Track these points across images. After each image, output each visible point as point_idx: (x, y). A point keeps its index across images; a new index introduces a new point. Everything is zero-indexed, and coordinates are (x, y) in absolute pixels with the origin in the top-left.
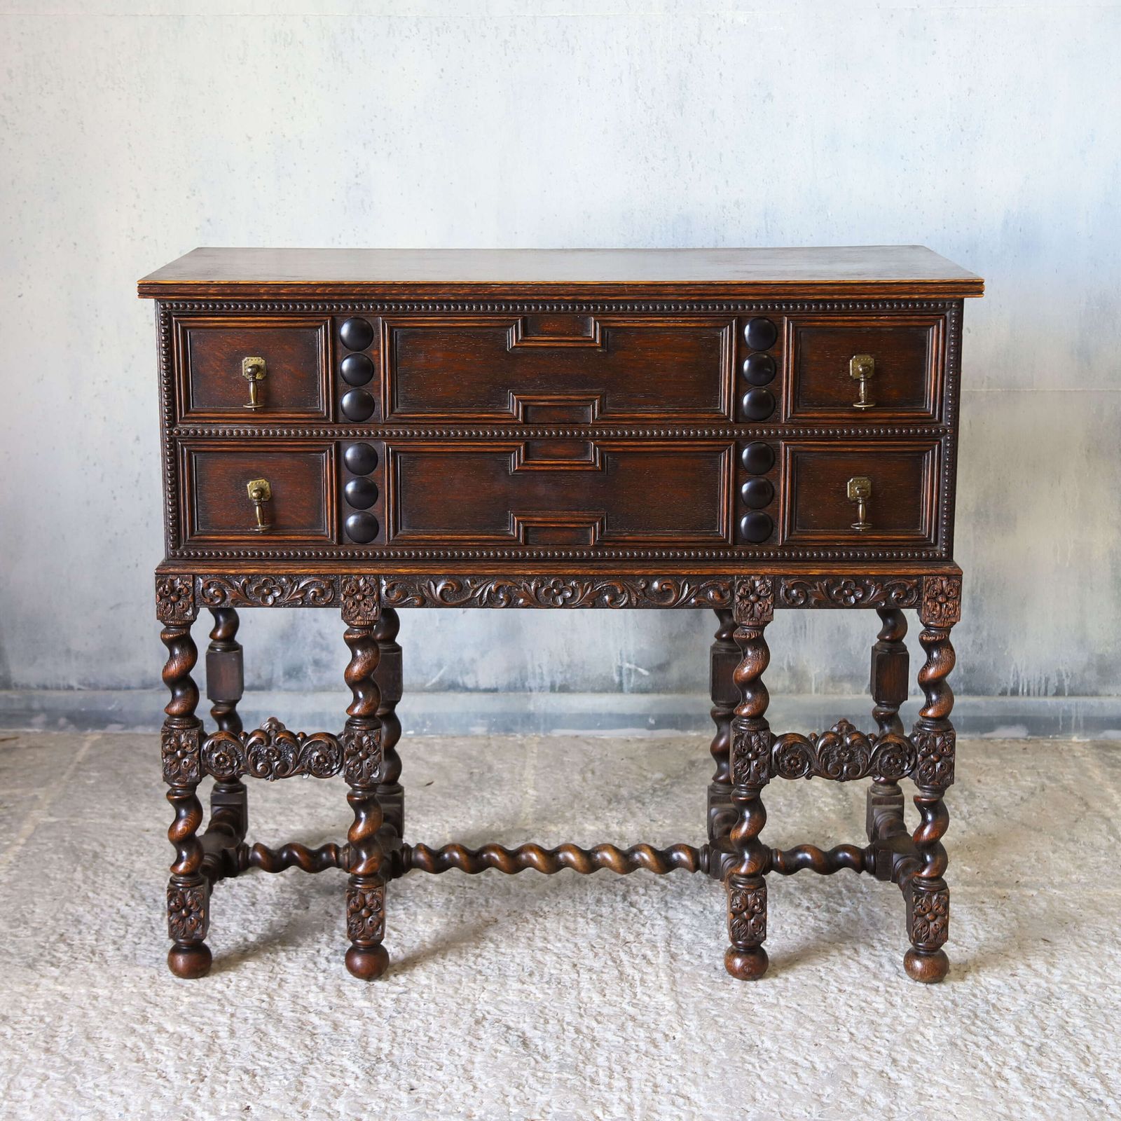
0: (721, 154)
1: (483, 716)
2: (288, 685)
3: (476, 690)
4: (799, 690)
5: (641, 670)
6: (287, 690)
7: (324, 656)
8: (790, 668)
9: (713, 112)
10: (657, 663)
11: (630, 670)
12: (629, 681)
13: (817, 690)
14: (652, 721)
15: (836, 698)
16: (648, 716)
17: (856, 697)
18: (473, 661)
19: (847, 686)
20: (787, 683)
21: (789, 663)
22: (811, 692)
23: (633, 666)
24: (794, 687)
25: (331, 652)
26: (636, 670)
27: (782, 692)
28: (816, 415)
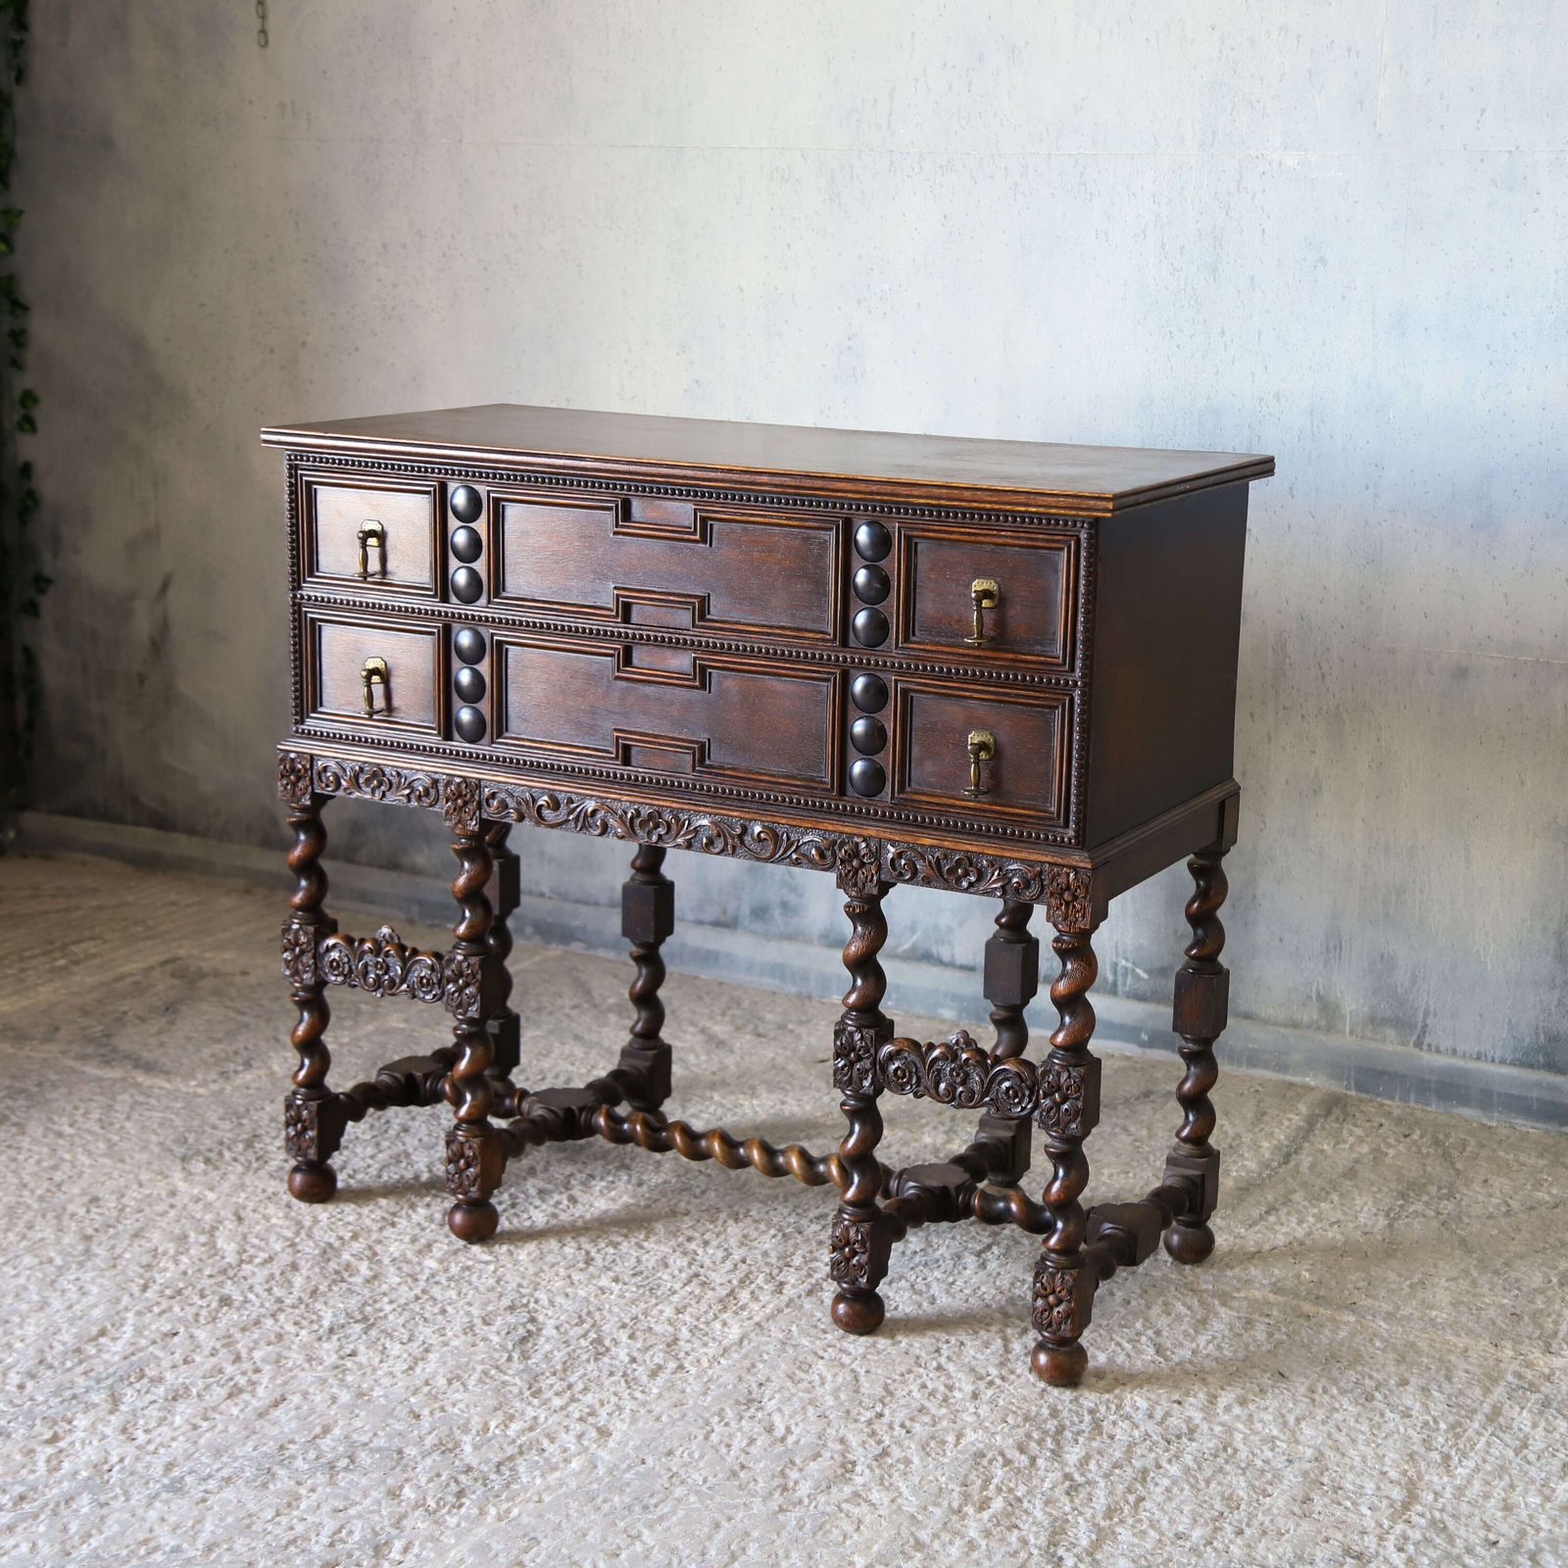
0: (1260, 332)
1: (955, 997)
2: (753, 927)
3: (951, 965)
4: (1330, 1029)
5: (1138, 970)
6: (753, 932)
7: (792, 898)
8: (1319, 996)
9: (1252, 278)
10: (1157, 964)
11: (1126, 968)
12: (1125, 984)
13: (1351, 1032)
14: (1145, 1037)
15: (1373, 1045)
16: (1141, 1029)
17: (1399, 1048)
18: (950, 929)
19: (1391, 1033)
20: (1315, 1017)
21: (1318, 991)
22: (1344, 1033)
23: (1129, 965)
24: (1323, 1023)
25: (800, 896)
26: (1133, 971)
27: (1309, 1027)
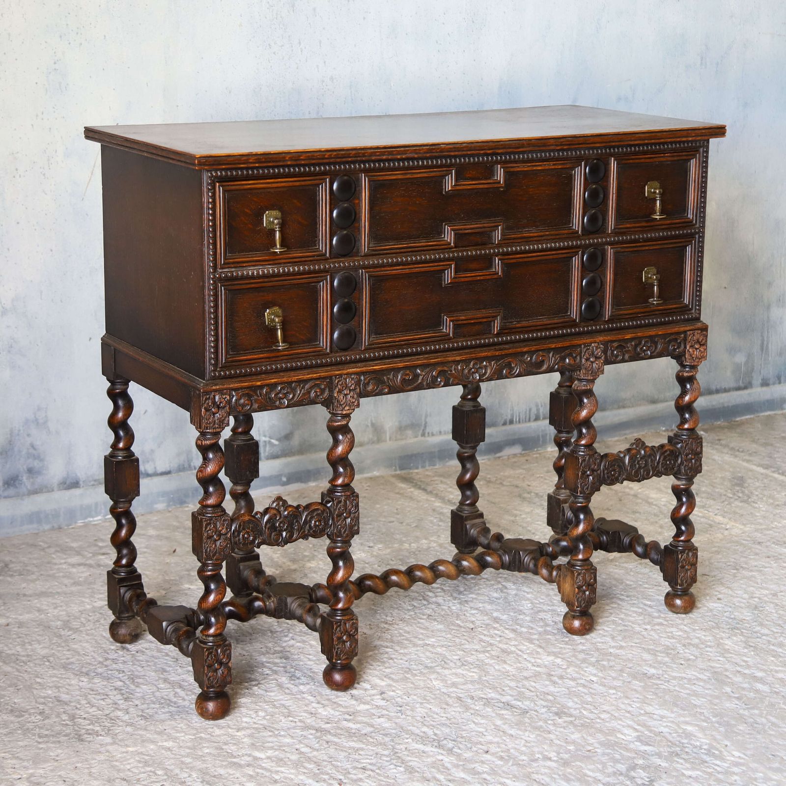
1: (164, 494)
2: (6, 494)
3: (156, 474)
4: (379, 440)
5: (273, 441)
7: (36, 464)
8: (373, 425)
10: (283, 433)
11: (265, 442)
12: (265, 451)
13: (390, 439)
14: (284, 479)
15: (403, 442)
16: (281, 475)
17: (416, 440)
18: (152, 451)
19: (409, 432)
20: (371, 436)
21: (371, 421)
22: (386, 441)
23: (267, 439)
24: (375, 439)
25: (42, 460)
26: (270, 441)
27: (368, 443)
28: (628, 226)
